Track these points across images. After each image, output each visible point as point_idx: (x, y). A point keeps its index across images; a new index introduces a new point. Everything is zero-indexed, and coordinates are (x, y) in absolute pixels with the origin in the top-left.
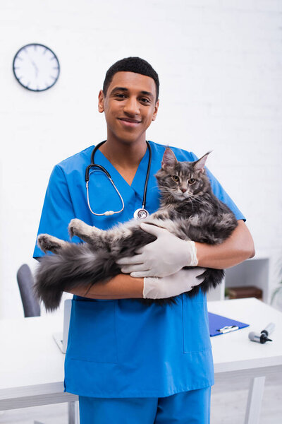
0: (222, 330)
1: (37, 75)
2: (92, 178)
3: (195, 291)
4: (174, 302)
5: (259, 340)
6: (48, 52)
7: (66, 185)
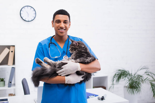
0: (89, 97)
1: (28, 16)
2: (50, 46)
3: (81, 82)
4: (74, 85)
5: (101, 99)
6: (32, 8)
7: (42, 48)
